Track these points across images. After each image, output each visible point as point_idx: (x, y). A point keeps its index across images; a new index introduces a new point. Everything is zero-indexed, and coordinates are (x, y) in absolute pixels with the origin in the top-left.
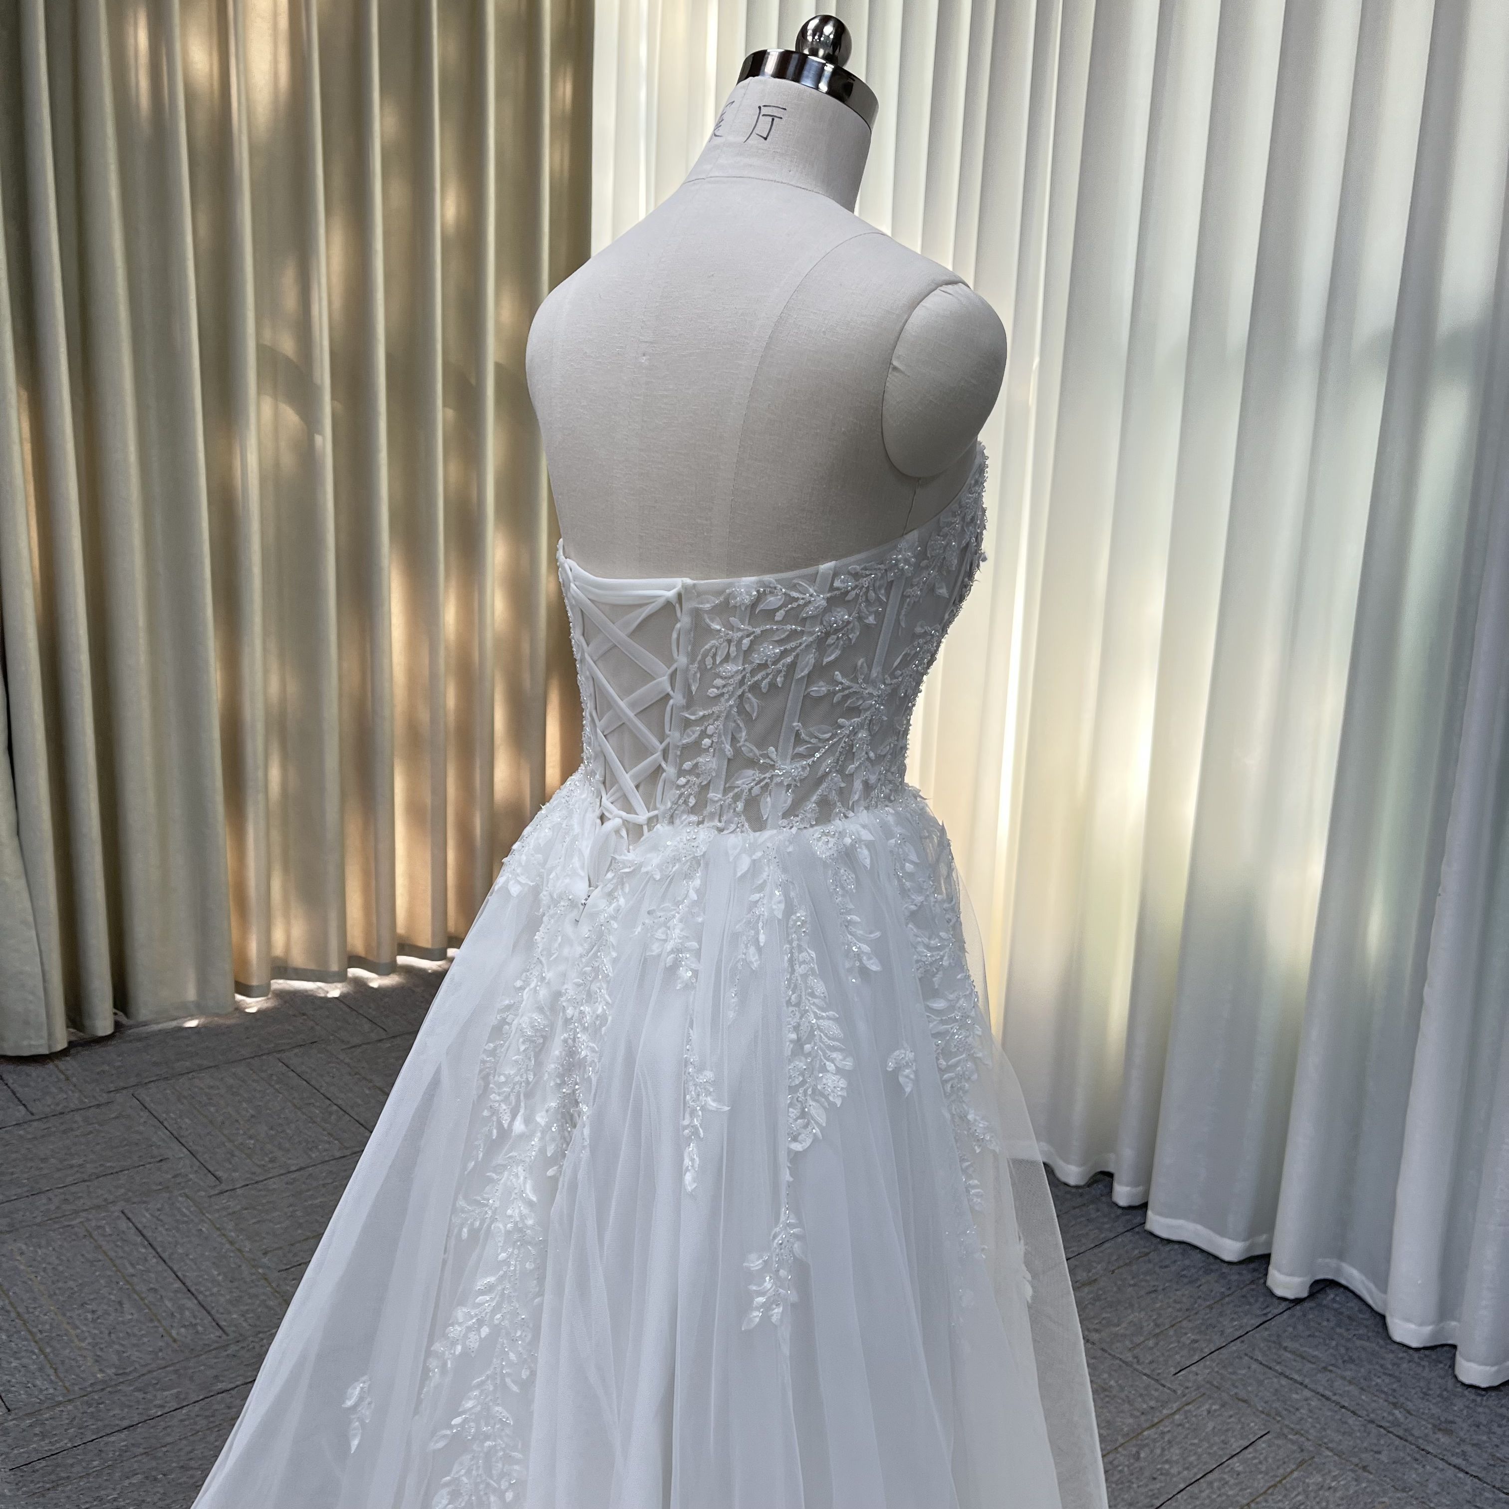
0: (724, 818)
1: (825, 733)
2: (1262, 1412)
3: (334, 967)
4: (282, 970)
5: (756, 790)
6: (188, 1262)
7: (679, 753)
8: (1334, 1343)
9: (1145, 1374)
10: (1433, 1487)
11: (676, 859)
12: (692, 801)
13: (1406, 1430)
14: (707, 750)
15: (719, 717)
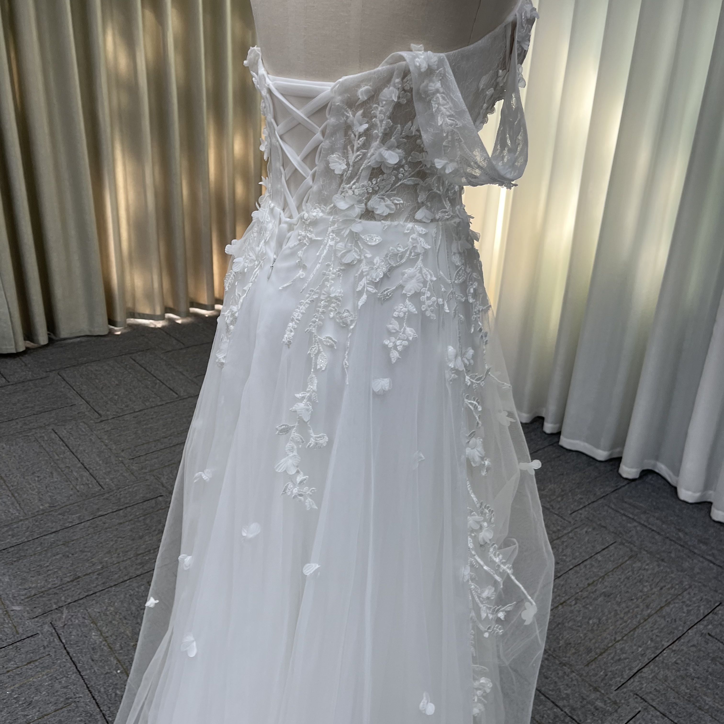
2: (613, 532)
3: (158, 312)
4: (132, 314)
6: (85, 454)
8: (650, 500)
9: (556, 514)
13: (684, 542)
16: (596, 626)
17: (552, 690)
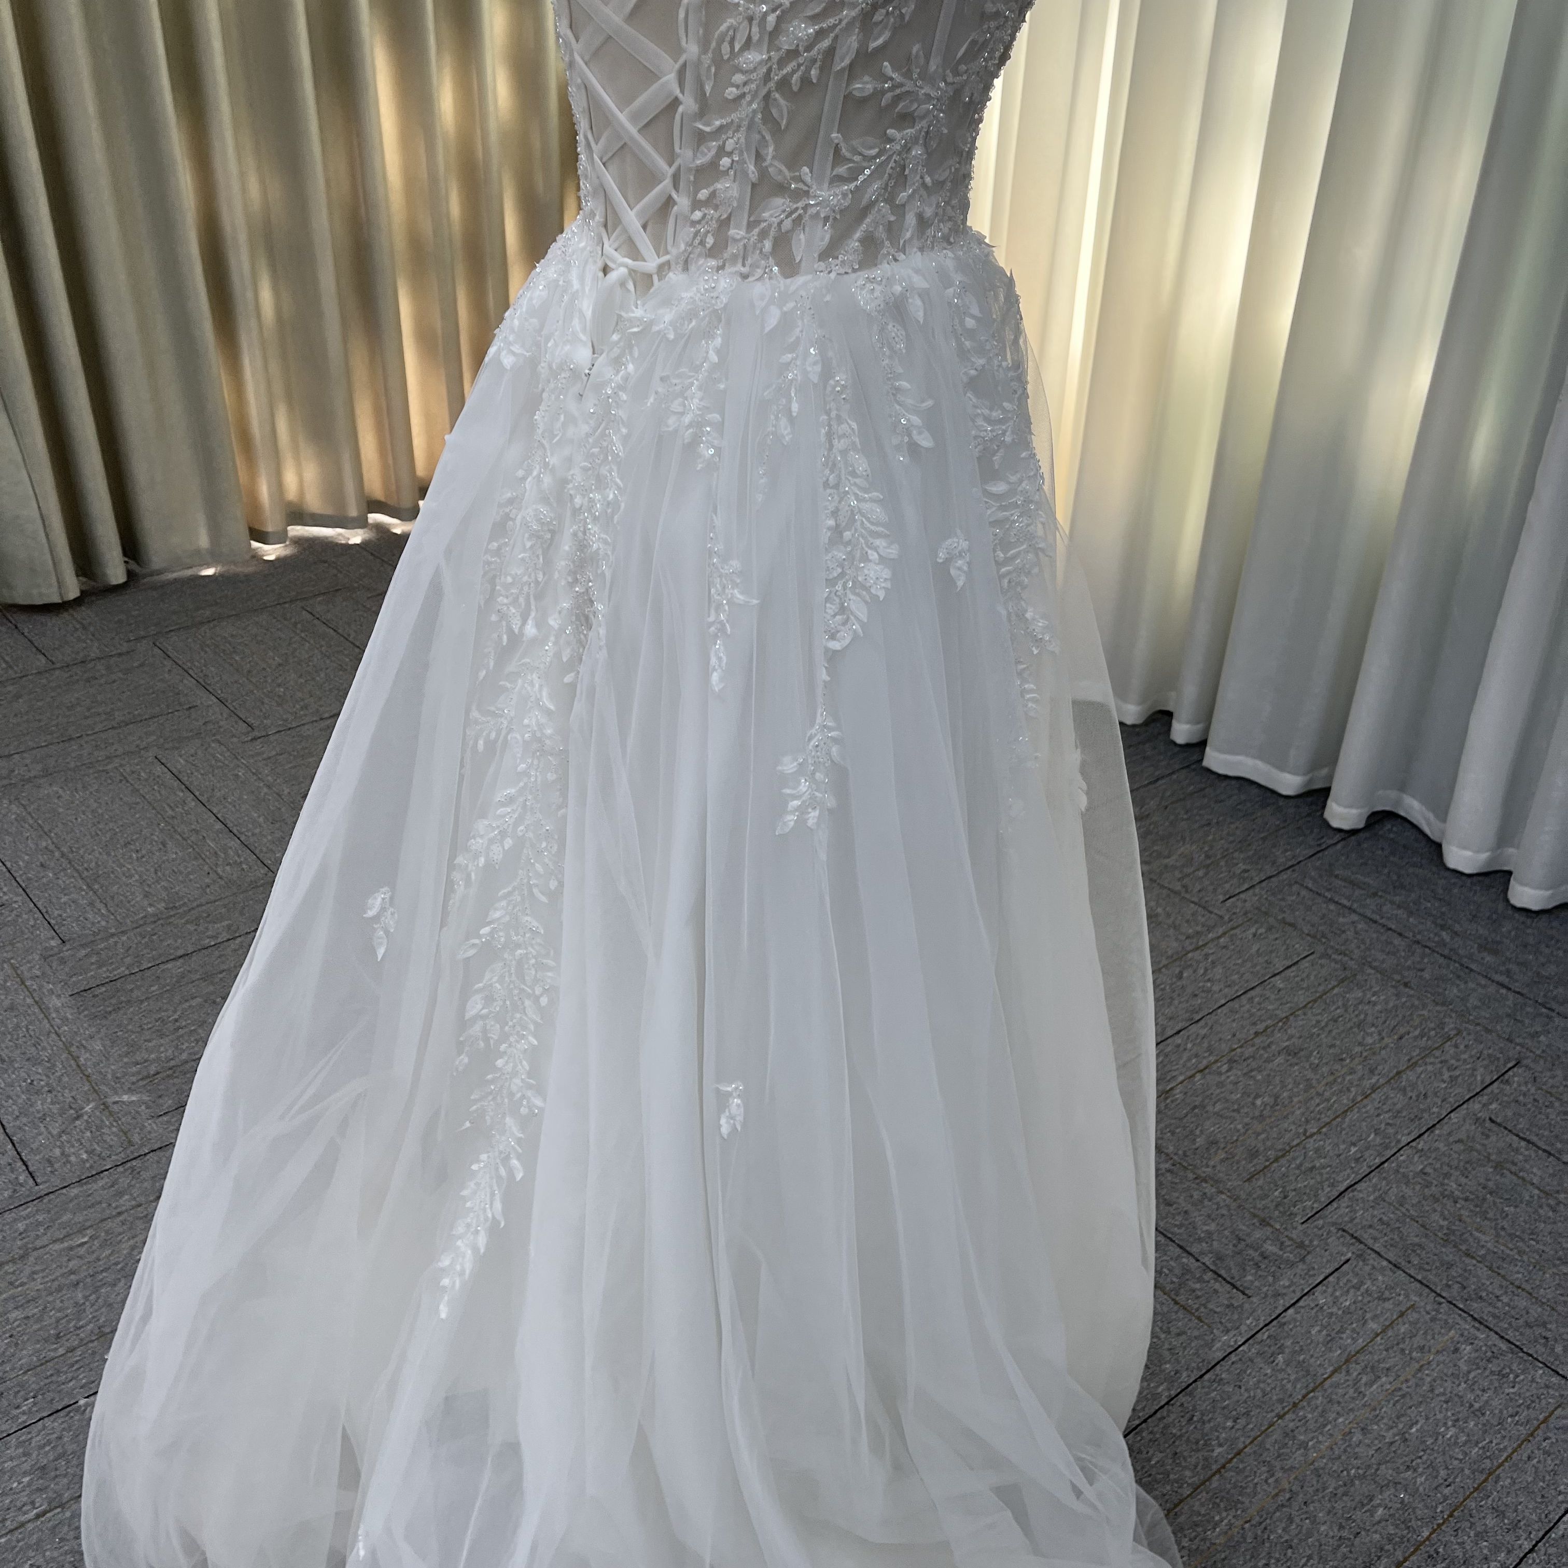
0: (749, 261)
1: (871, 148)
2: (1308, 935)
3: (353, 512)
4: (298, 516)
5: (788, 224)
6: (227, 805)
7: (692, 178)
8: (1386, 871)
9: (1193, 902)
10: (1473, 1001)
11: (692, 314)
12: (710, 241)
13: (1451, 950)
14: (726, 173)
15: (739, 126)
16: (1268, 1108)
17: (1180, 1226)
